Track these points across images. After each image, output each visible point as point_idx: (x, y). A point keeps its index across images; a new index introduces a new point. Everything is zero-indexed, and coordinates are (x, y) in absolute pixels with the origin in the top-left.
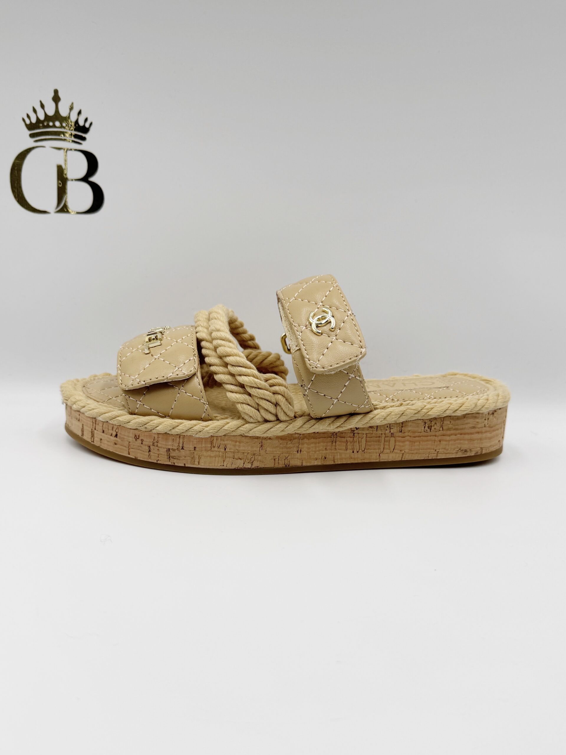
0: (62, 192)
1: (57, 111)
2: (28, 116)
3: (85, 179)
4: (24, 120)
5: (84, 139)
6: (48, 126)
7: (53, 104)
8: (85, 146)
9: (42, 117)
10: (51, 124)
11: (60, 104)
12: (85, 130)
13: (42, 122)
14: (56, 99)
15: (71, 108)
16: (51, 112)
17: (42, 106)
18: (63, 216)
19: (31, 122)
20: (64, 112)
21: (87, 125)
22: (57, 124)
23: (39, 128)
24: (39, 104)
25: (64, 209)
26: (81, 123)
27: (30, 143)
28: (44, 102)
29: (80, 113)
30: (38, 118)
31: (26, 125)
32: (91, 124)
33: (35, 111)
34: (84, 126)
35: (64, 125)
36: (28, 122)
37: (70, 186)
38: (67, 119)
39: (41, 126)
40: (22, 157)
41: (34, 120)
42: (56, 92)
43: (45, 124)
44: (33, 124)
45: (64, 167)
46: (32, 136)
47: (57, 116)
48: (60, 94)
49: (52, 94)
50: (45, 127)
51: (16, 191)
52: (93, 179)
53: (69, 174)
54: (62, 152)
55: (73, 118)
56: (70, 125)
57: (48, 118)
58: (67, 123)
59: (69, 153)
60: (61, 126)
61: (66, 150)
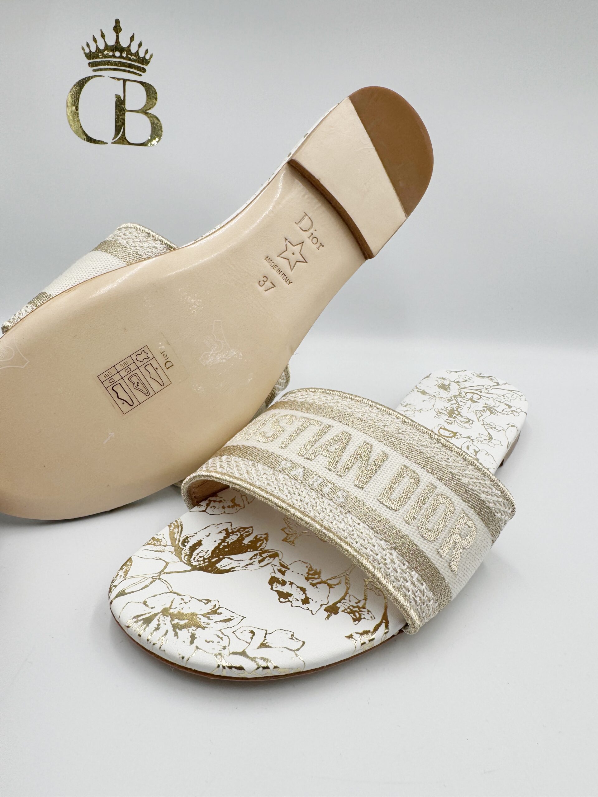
2: (88, 45)
3: (144, 111)
4: (83, 49)
5: (144, 70)
8: (145, 78)
9: (102, 47)
10: (111, 54)
11: (121, 35)
12: (145, 61)
14: (117, 29)
15: (132, 38)
16: (111, 42)
17: (103, 36)
20: (124, 43)
21: (147, 57)
26: (141, 55)
27: (89, 72)
29: (140, 45)
32: (151, 56)
33: (95, 40)
36: (87, 51)
40: (81, 84)
42: (117, 21)
46: (91, 65)
47: (117, 47)
52: (151, 111)
53: (128, 106)
54: (122, 81)
55: (134, 49)
56: (129, 56)
57: (107, 47)
58: (127, 54)
59: (128, 83)
60: (121, 57)
61: (125, 81)
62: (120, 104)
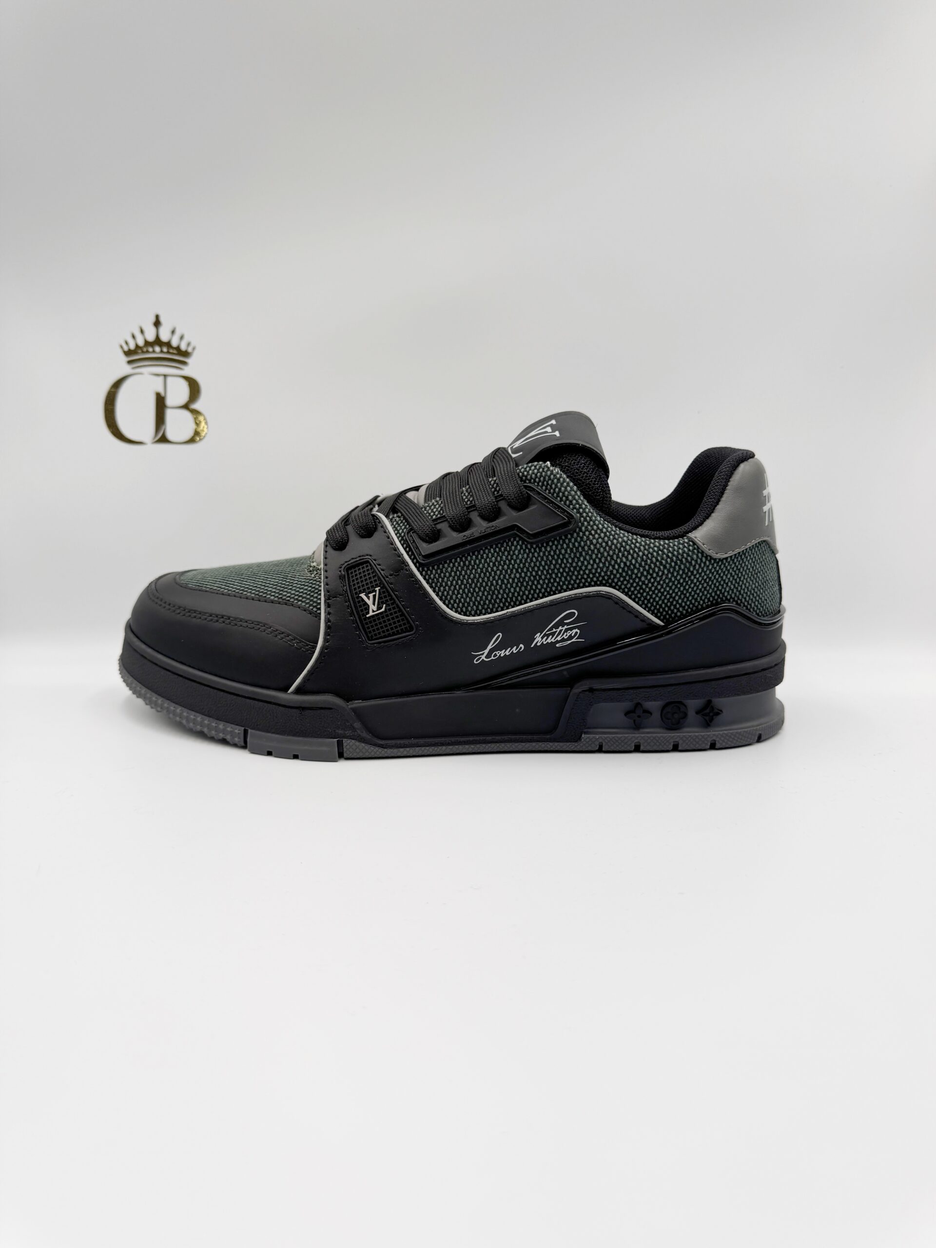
0: (160, 419)
2: (127, 343)
3: (186, 407)
4: (122, 347)
5: (184, 363)
6: (147, 352)
8: (187, 371)
9: (141, 343)
10: (151, 349)
12: (186, 354)
13: (141, 348)
14: (157, 323)
15: (173, 332)
16: (151, 337)
17: (142, 331)
18: (161, 446)
19: (129, 348)
20: (164, 337)
21: (190, 350)
22: (157, 349)
23: (137, 354)
24: (139, 329)
25: (164, 440)
26: (183, 347)
27: (127, 369)
28: (143, 328)
29: (182, 338)
30: (136, 344)
31: (124, 352)
32: (194, 349)
33: (134, 337)
34: (186, 350)
35: (165, 350)
36: (126, 349)
37: (169, 413)
38: (168, 344)
39: (140, 352)
40: (117, 385)
41: (132, 346)
42: (157, 317)
44: (132, 350)
45: (163, 394)
46: (130, 362)
47: (158, 341)
48: (162, 319)
49: (153, 319)
50: (143, 352)
51: (110, 421)
52: (196, 406)
53: (169, 402)
54: (161, 379)
55: (174, 343)
56: (171, 351)
57: (147, 343)
58: (168, 349)
59: (169, 379)
60: (162, 352)
61: (165, 376)
62: (161, 403)
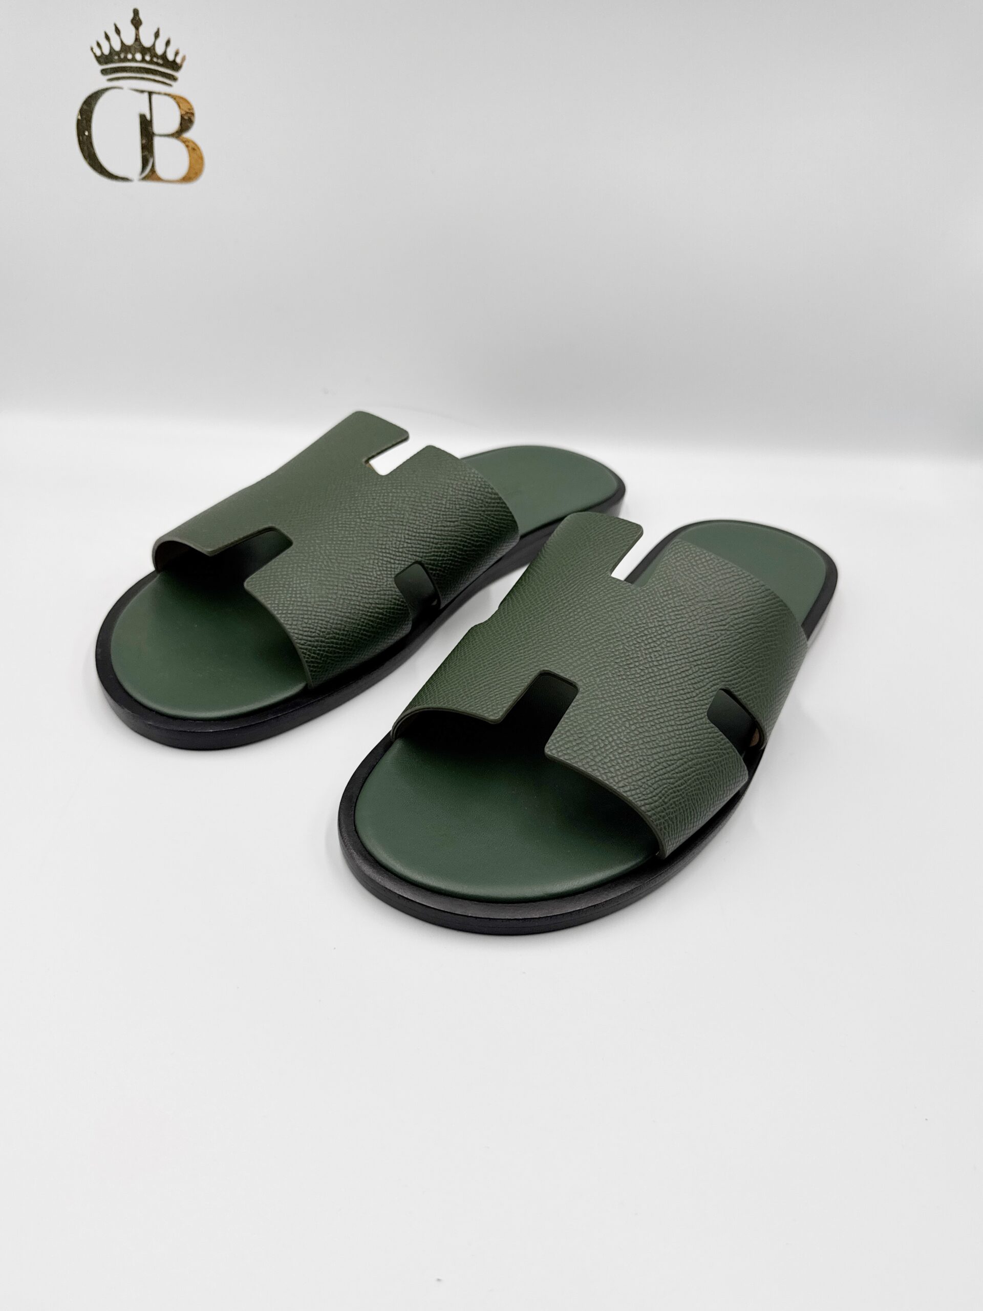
0: (147, 149)
1: (137, 39)
6: (126, 60)
7: (132, 29)
13: (118, 54)
18: (151, 185)
19: (102, 53)
22: (138, 56)
23: (112, 62)
24: (113, 28)
25: (151, 176)
28: (119, 26)
30: (111, 48)
31: (96, 56)
34: (174, 61)
35: (148, 58)
37: (157, 141)
38: (151, 50)
39: (116, 60)
41: (106, 51)
43: (122, 56)
44: (106, 56)
45: (148, 117)
48: (142, 16)
49: (131, 15)
50: (120, 59)
51: (85, 148)
